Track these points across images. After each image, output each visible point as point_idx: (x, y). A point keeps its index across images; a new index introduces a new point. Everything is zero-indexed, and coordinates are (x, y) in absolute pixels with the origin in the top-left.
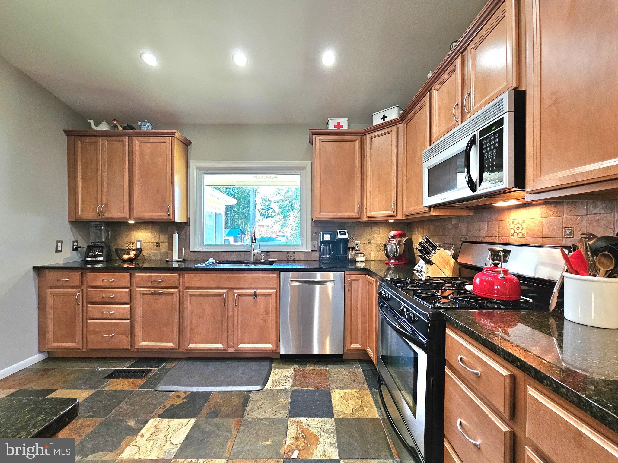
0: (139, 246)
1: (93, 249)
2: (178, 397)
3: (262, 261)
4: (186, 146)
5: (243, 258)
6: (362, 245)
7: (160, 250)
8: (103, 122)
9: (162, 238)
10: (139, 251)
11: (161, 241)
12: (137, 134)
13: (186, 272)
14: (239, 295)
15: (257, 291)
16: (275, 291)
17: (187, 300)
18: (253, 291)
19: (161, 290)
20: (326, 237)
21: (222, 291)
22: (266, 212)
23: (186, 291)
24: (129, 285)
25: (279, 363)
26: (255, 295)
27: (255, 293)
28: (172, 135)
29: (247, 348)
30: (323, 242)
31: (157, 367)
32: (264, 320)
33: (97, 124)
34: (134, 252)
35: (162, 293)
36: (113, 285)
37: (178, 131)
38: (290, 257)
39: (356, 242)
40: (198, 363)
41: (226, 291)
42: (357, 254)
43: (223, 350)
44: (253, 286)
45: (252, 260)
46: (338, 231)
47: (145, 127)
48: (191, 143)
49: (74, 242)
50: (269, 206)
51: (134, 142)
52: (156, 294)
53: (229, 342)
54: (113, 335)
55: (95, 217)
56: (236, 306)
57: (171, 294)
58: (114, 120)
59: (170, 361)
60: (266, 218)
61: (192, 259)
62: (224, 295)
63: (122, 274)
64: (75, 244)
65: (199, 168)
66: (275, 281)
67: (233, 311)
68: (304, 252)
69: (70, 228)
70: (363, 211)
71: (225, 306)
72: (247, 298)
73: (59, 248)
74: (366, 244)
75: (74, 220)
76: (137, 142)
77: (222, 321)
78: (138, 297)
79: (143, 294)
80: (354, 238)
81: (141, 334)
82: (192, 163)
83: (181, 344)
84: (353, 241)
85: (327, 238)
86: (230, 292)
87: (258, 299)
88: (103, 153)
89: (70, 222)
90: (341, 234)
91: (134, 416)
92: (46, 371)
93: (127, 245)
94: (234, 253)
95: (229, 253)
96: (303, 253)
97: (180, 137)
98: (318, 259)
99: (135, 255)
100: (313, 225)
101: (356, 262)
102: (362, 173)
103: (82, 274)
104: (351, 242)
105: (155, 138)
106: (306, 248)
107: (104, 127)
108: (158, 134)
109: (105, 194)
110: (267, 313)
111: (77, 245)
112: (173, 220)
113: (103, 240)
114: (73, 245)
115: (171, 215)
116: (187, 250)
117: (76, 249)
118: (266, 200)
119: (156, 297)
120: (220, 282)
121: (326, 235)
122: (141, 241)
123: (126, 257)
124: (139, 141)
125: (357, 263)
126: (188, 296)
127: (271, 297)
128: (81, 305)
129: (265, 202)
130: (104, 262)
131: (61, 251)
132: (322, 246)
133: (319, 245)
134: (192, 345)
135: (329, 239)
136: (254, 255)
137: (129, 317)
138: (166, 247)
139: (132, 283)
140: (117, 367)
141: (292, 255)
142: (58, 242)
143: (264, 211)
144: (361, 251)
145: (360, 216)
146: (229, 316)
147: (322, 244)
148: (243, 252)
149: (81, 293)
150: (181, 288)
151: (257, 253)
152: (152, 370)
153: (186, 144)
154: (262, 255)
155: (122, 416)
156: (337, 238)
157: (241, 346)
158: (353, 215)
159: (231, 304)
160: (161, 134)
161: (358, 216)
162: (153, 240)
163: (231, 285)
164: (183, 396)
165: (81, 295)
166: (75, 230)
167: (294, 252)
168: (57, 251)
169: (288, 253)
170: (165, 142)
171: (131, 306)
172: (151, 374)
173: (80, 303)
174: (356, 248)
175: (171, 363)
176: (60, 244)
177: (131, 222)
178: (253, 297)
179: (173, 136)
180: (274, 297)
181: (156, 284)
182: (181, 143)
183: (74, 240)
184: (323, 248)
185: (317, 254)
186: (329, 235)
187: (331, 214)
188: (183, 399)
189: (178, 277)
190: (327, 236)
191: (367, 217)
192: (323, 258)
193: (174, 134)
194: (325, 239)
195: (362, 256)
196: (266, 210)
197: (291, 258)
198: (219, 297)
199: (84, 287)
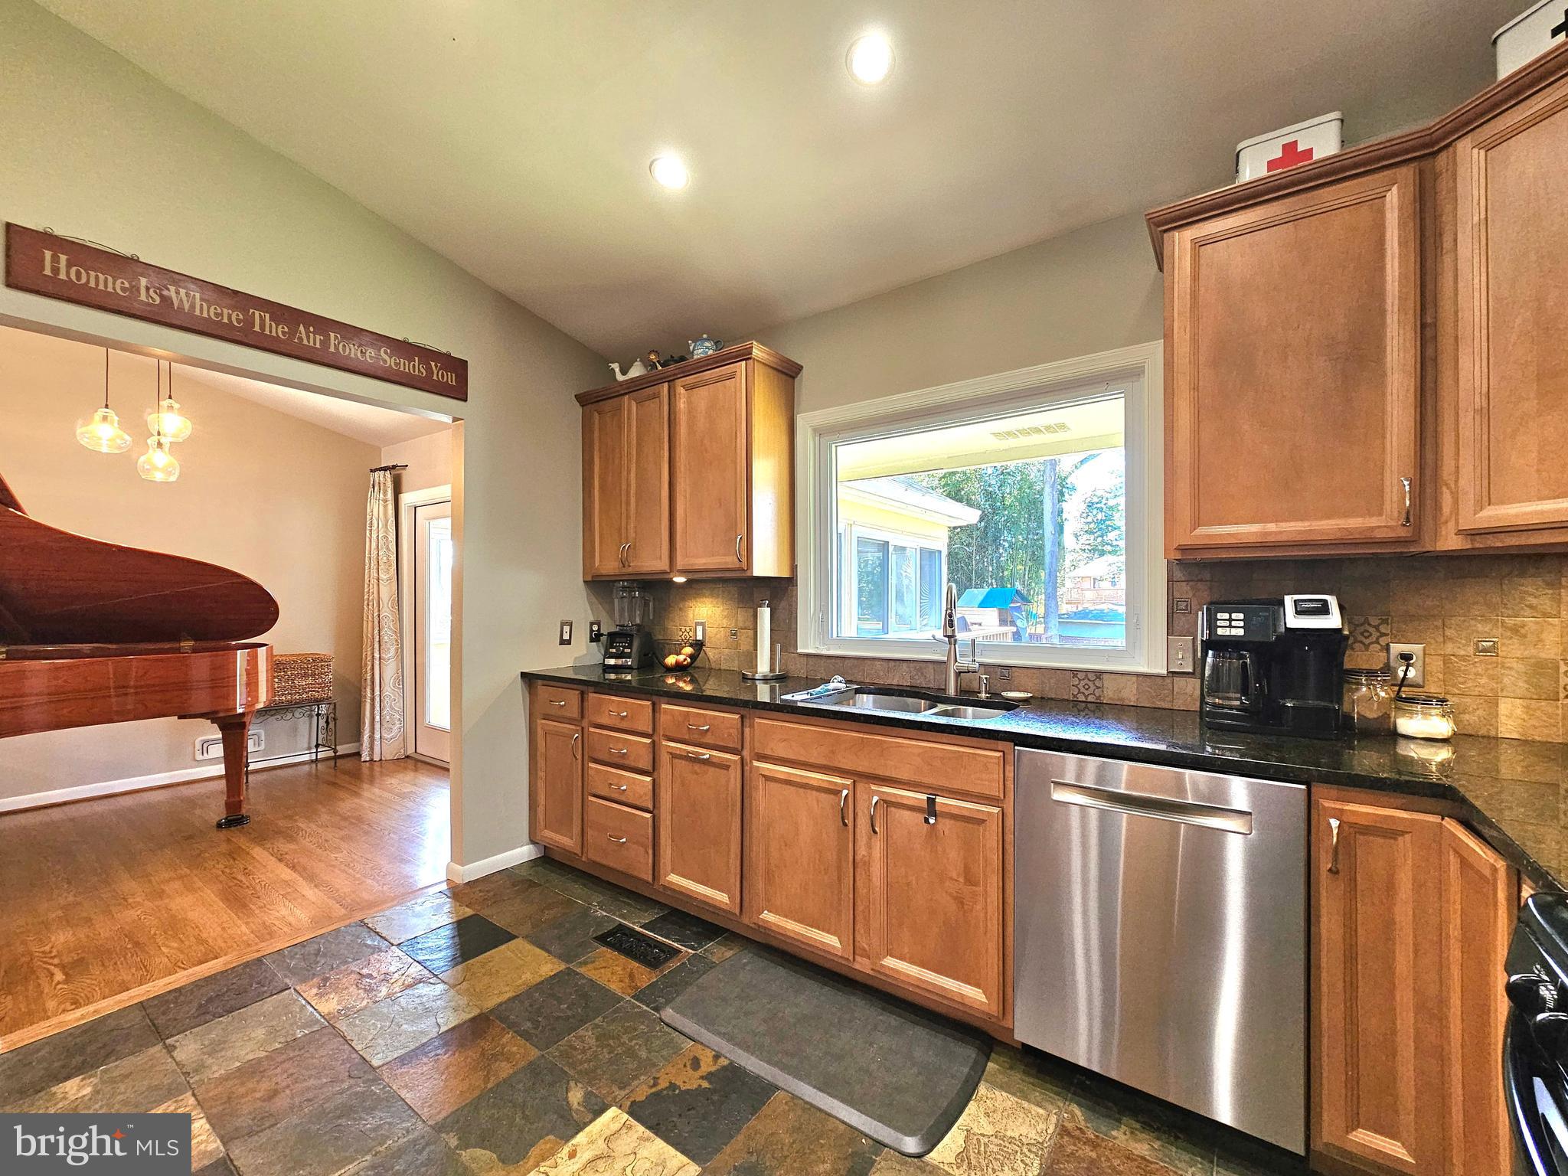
0: (700, 637)
1: (618, 640)
2: (696, 1063)
3: (983, 696)
4: (790, 379)
5: (928, 680)
6: (1436, 665)
7: (738, 645)
8: (636, 363)
9: (742, 616)
10: (698, 645)
11: (741, 624)
12: (683, 372)
13: (758, 712)
14: (885, 801)
15: (939, 800)
16: (996, 810)
17: (757, 788)
18: (924, 797)
19: (707, 754)
20: (1227, 623)
21: (839, 780)
22: (1100, 539)
23: (756, 763)
24: (650, 732)
25: (1011, 1068)
26: (931, 808)
27: (931, 802)
28: (745, 355)
29: (908, 976)
30: (1215, 644)
31: (693, 948)
32: (960, 901)
33: (624, 372)
34: (688, 650)
35: (707, 759)
36: (624, 725)
37: (757, 342)
38: (1082, 690)
39: (1397, 648)
40: (781, 972)
41: (849, 782)
42: (1407, 698)
43: (841, 957)
44: (926, 780)
45: (952, 692)
46: (1289, 600)
47: (702, 350)
48: (800, 368)
49: (592, 624)
50: (1107, 523)
51: (678, 391)
52: (696, 760)
53: (858, 938)
54: (624, 840)
55: (617, 572)
56: (875, 832)
57: (724, 766)
58: (650, 353)
59: (726, 939)
60: (1096, 555)
61: (803, 674)
62: (845, 792)
63: (639, 702)
64: (595, 628)
65: (820, 432)
66: (996, 776)
67: (869, 847)
68: (1138, 675)
69: (585, 594)
70: (1437, 507)
71: (845, 825)
72: (906, 814)
73: (566, 637)
74: (1463, 658)
75: (589, 579)
76: (682, 391)
77: (839, 868)
78: (665, 758)
79: (674, 756)
80: (1383, 629)
81: (669, 852)
82: (801, 420)
83: (745, 904)
84: (1383, 641)
85: (1232, 626)
86: (860, 787)
87: (940, 827)
88: (629, 431)
89: (584, 582)
90: (1299, 612)
91: (589, 1077)
92: (531, 884)
93: (681, 633)
94: (905, 665)
95: (892, 664)
96: (1134, 678)
97: (766, 357)
98: (1196, 707)
99: (691, 656)
100: (1178, 574)
101: (1394, 736)
102: (1429, 333)
103: (582, 693)
104: (1367, 647)
105: (717, 373)
106: (1151, 661)
107: (636, 371)
108: (724, 360)
109: (633, 518)
110: (970, 880)
111: (599, 630)
112: (748, 574)
113: (638, 621)
114: (592, 631)
115: (744, 560)
116: (793, 651)
117: (595, 638)
118: (1099, 505)
119: (697, 767)
120: (833, 752)
121: (1226, 616)
122: (702, 624)
123: (671, 660)
124: (689, 388)
125: (1402, 743)
126: (761, 780)
127: (985, 830)
128: (580, 761)
129: (1095, 512)
130: (633, 669)
131: (569, 642)
132: (1209, 660)
133: (1199, 654)
134: (768, 916)
135: (1241, 632)
136: (958, 674)
137: (651, 807)
138: (749, 640)
139: (657, 727)
140: (625, 919)
141: (1091, 684)
142: (563, 624)
143: (1092, 537)
144: (1433, 688)
145: (1418, 529)
146: (858, 858)
147: (1210, 653)
148: (929, 664)
149: (580, 732)
150: (746, 753)
151: (965, 669)
152: (679, 951)
153: (788, 373)
154: (984, 676)
155: (570, 1065)
156: (1283, 630)
157: (890, 962)
158: (1372, 529)
159: (863, 823)
160: (729, 359)
161: (1403, 533)
162: (725, 622)
163: (863, 766)
164: (707, 1066)
165: (580, 738)
166: (594, 600)
167: (1099, 674)
168: (563, 642)
169: (1075, 676)
170: (732, 376)
171: (654, 780)
172: (673, 964)
173: (579, 757)
174: (1401, 674)
175: (725, 946)
176: (566, 629)
177: (680, 579)
178: (921, 817)
179: (750, 358)
180: (993, 830)
181: (696, 736)
182: (775, 372)
183: (592, 619)
184: (1215, 667)
185: (1193, 687)
186: (1241, 616)
187: (1248, 531)
188: (702, 1078)
189: (740, 725)
190: (1230, 620)
191: (1459, 532)
192: (1215, 705)
193: (749, 351)
194: (1220, 631)
195: (1434, 712)
196: (1099, 533)
197: (1087, 693)
198: (832, 796)
199: (585, 723)
